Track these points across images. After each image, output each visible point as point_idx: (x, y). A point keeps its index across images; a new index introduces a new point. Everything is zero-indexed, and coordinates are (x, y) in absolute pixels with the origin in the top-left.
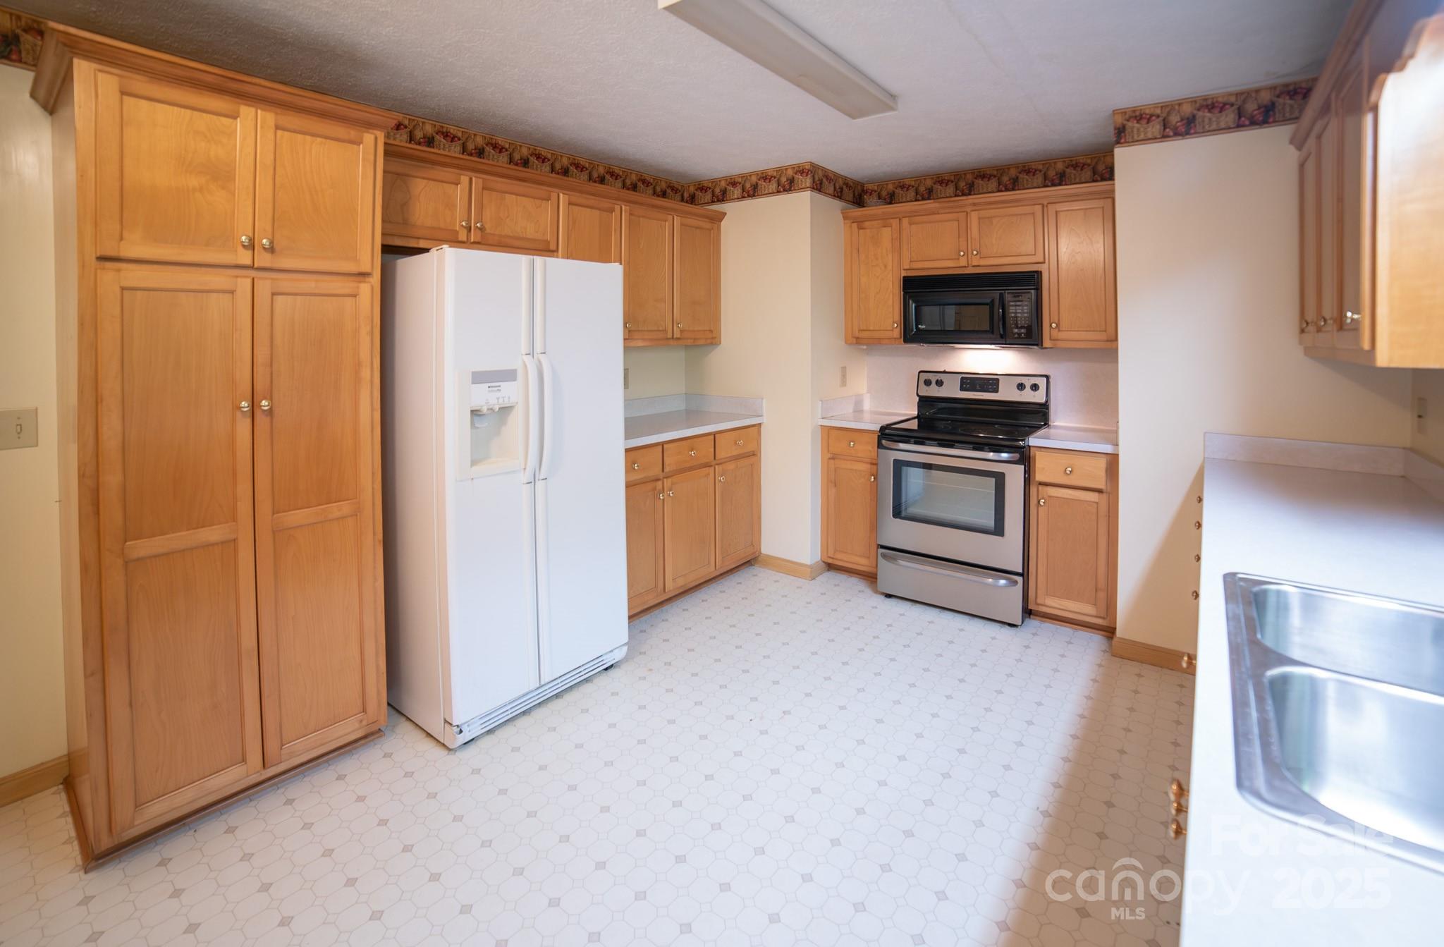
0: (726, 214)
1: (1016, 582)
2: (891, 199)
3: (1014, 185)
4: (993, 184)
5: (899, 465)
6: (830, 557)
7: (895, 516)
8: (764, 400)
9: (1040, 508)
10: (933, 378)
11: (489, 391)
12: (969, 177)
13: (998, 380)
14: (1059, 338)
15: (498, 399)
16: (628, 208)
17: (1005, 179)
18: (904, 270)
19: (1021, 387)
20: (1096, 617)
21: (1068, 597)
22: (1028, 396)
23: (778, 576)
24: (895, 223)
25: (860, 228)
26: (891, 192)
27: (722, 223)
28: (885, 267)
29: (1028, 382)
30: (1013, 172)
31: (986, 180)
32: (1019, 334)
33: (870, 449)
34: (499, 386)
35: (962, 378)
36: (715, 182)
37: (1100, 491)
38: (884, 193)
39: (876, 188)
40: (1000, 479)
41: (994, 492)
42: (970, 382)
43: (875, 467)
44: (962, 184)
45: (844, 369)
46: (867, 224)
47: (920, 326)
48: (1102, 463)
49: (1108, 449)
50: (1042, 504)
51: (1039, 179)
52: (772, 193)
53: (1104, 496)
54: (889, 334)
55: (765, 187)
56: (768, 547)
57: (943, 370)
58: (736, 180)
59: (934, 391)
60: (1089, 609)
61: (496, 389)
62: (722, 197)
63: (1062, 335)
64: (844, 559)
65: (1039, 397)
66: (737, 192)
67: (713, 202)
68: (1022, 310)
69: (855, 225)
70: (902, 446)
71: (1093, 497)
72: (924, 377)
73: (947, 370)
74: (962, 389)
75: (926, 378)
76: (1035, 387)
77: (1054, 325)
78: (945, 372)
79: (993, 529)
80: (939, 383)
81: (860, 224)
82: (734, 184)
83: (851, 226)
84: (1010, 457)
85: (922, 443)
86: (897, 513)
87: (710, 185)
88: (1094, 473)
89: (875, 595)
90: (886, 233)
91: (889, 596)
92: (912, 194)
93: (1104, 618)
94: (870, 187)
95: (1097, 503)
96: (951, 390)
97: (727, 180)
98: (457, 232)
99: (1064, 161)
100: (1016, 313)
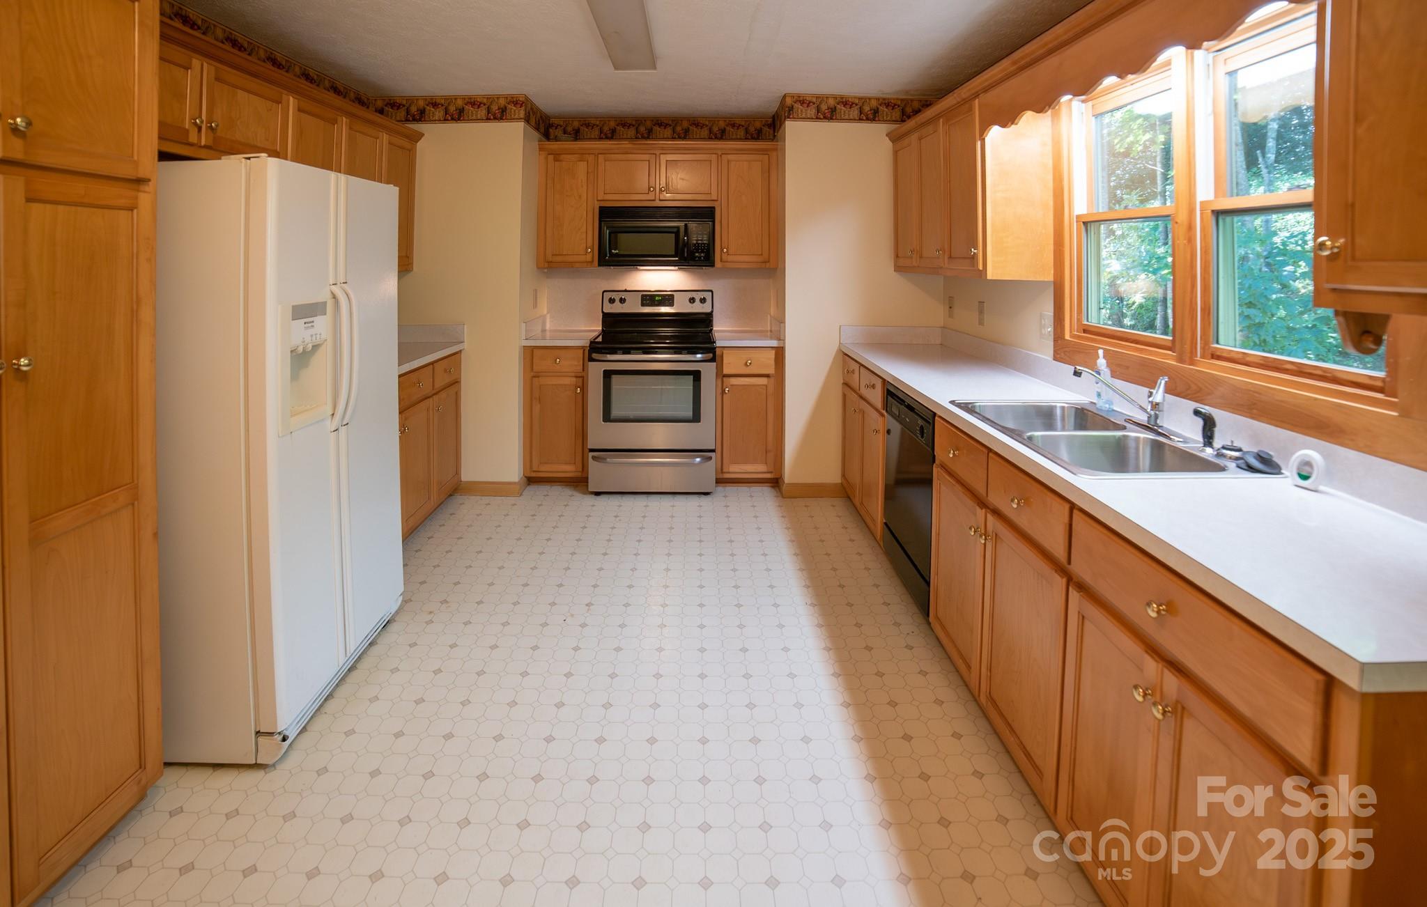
0: (423, 135)
1: (710, 458)
2: (577, 135)
3: (685, 135)
4: (668, 132)
5: (608, 374)
6: (534, 471)
7: (605, 420)
8: (465, 326)
9: (724, 395)
10: (617, 296)
11: (306, 328)
12: (649, 124)
13: (673, 296)
14: (729, 260)
15: (312, 336)
16: (348, 120)
17: (679, 129)
18: (598, 200)
19: (692, 300)
20: (768, 472)
21: (746, 462)
22: (697, 308)
23: (486, 499)
24: (591, 158)
25: (556, 160)
26: (576, 128)
27: (418, 144)
28: (580, 197)
29: (698, 296)
30: (685, 124)
31: (663, 127)
32: (700, 257)
33: (576, 363)
34: (313, 322)
35: (643, 296)
36: (412, 100)
37: (767, 376)
38: (569, 129)
39: (562, 123)
40: (697, 375)
41: (692, 387)
42: (650, 298)
43: (581, 379)
44: (642, 129)
45: (536, 291)
46: (562, 156)
47: (613, 251)
48: (772, 354)
49: (774, 343)
50: (727, 392)
51: (705, 132)
52: (481, 120)
53: (772, 380)
54: (582, 258)
55: (472, 112)
56: (469, 474)
57: (624, 289)
58: (438, 101)
59: (617, 308)
60: (761, 468)
61: (310, 325)
62: (421, 117)
63: (731, 258)
64: (548, 470)
65: (706, 308)
66: (439, 113)
67: (407, 120)
68: (702, 238)
69: (551, 157)
70: (610, 357)
71: (763, 381)
72: (607, 296)
73: (628, 289)
74: (643, 305)
75: (611, 296)
76: (703, 301)
77: (725, 250)
78: (626, 291)
79: (692, 418)
80: (622, 301)
81: (557, 156)
82: (435, 105)
83: (546, 158)
84: (702, 357)
85: (629, 353)
86: (607, 417)
87: (404, 102)
88: (766, 362)
89: (585, 496)
90: (582, 168)
91: (598, 494)
92: (596, 132)
93: (771, 472)
94: (556, 121)
95: (766, 386)
96: (632, 306)
97: (426, 99)
98: (187, 131)
99: (725, 121)
100: (697, 240)
